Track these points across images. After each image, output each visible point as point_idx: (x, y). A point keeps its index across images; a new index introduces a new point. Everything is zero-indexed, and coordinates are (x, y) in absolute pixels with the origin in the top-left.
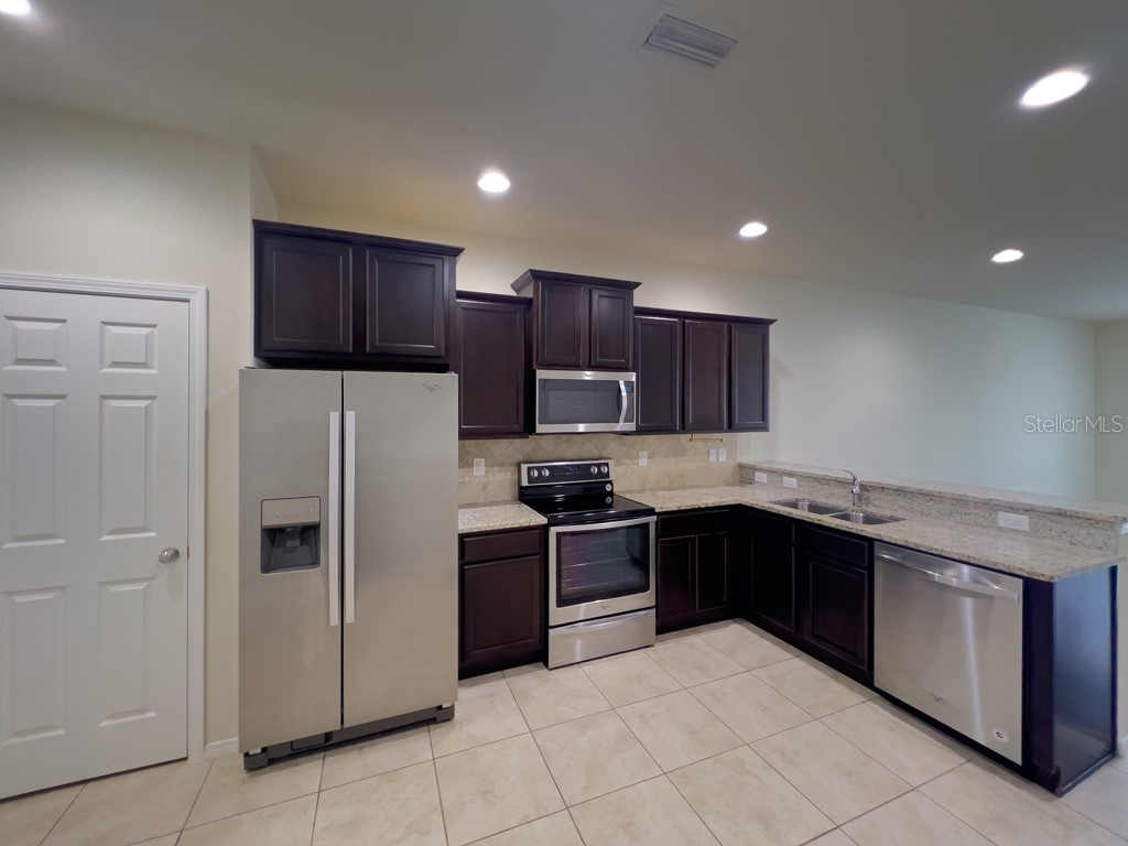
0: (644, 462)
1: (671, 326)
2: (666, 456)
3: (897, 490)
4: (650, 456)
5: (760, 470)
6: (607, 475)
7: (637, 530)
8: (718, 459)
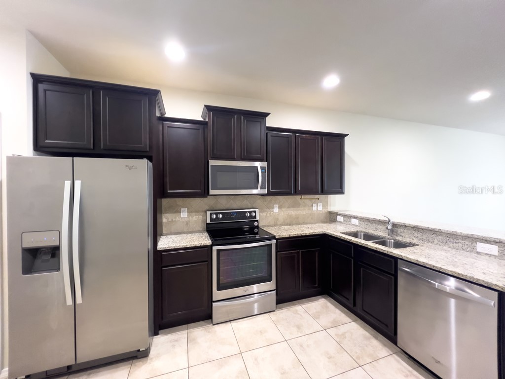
0: (276, 210)
1: (288, 137)
2: (288, 208)
3: (414, 227)
4: (280, 207)
5: (340, 215)
6: (255, 217)
7: (266, 247)
8: (317, 209)
